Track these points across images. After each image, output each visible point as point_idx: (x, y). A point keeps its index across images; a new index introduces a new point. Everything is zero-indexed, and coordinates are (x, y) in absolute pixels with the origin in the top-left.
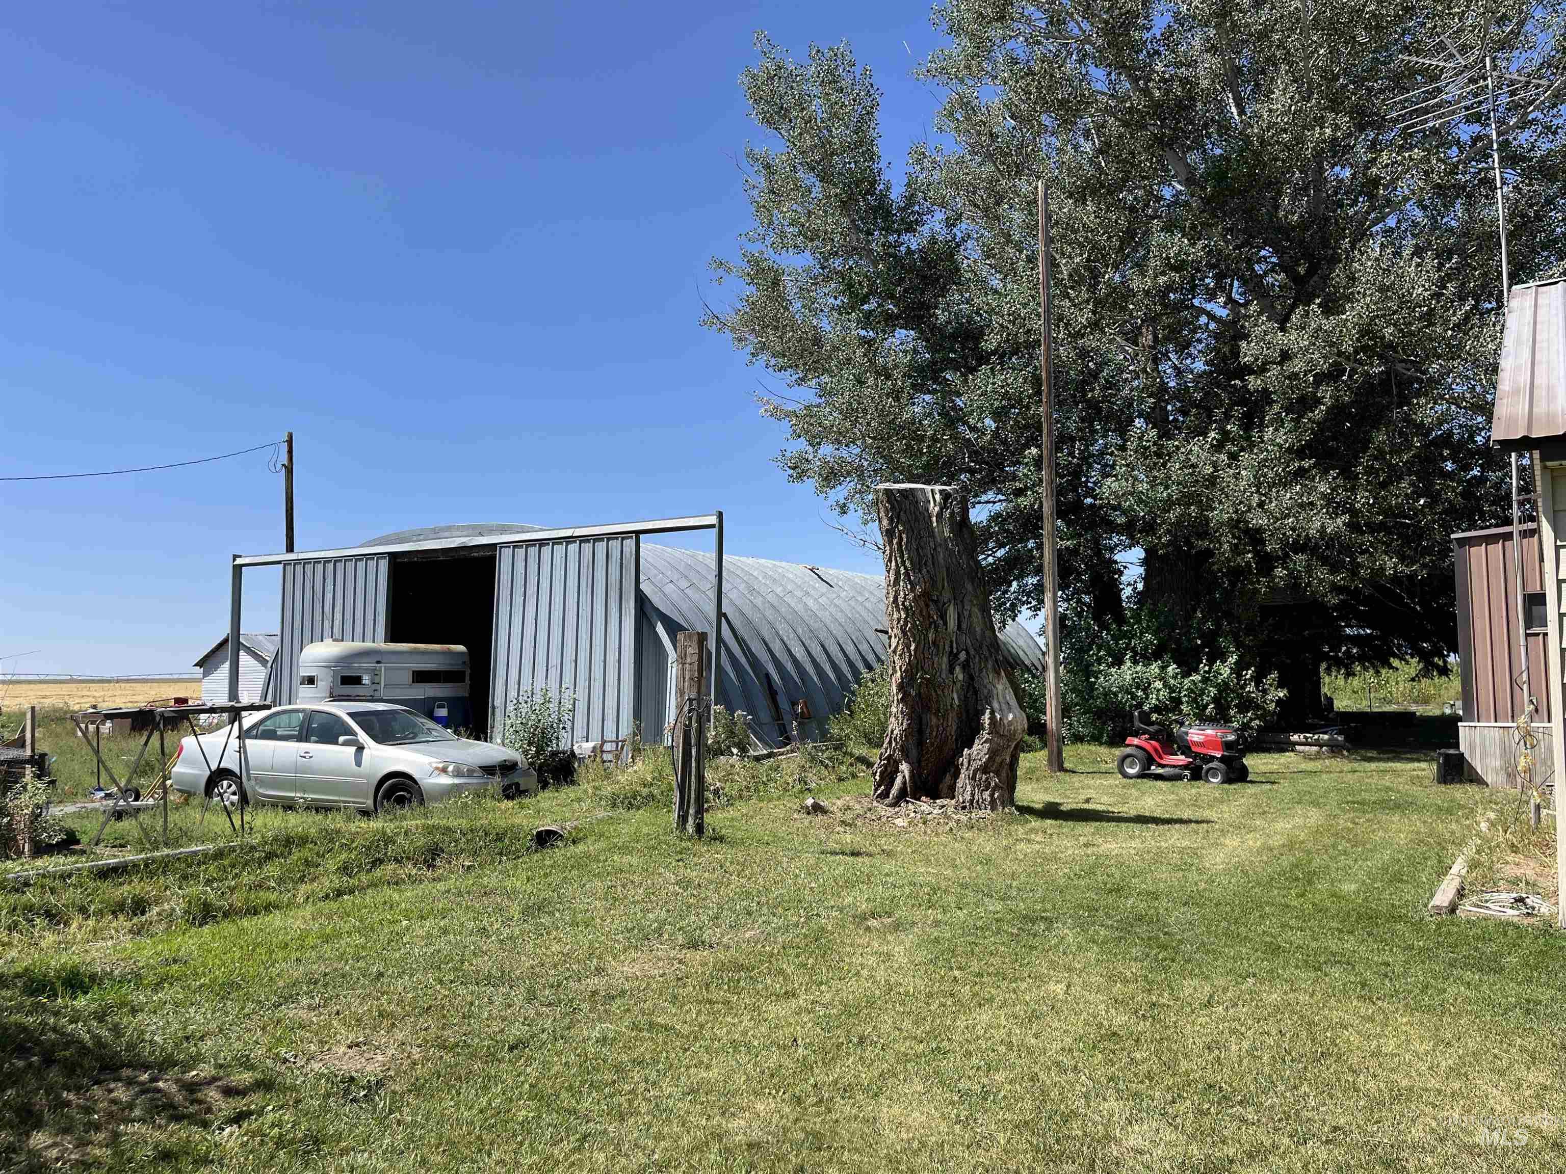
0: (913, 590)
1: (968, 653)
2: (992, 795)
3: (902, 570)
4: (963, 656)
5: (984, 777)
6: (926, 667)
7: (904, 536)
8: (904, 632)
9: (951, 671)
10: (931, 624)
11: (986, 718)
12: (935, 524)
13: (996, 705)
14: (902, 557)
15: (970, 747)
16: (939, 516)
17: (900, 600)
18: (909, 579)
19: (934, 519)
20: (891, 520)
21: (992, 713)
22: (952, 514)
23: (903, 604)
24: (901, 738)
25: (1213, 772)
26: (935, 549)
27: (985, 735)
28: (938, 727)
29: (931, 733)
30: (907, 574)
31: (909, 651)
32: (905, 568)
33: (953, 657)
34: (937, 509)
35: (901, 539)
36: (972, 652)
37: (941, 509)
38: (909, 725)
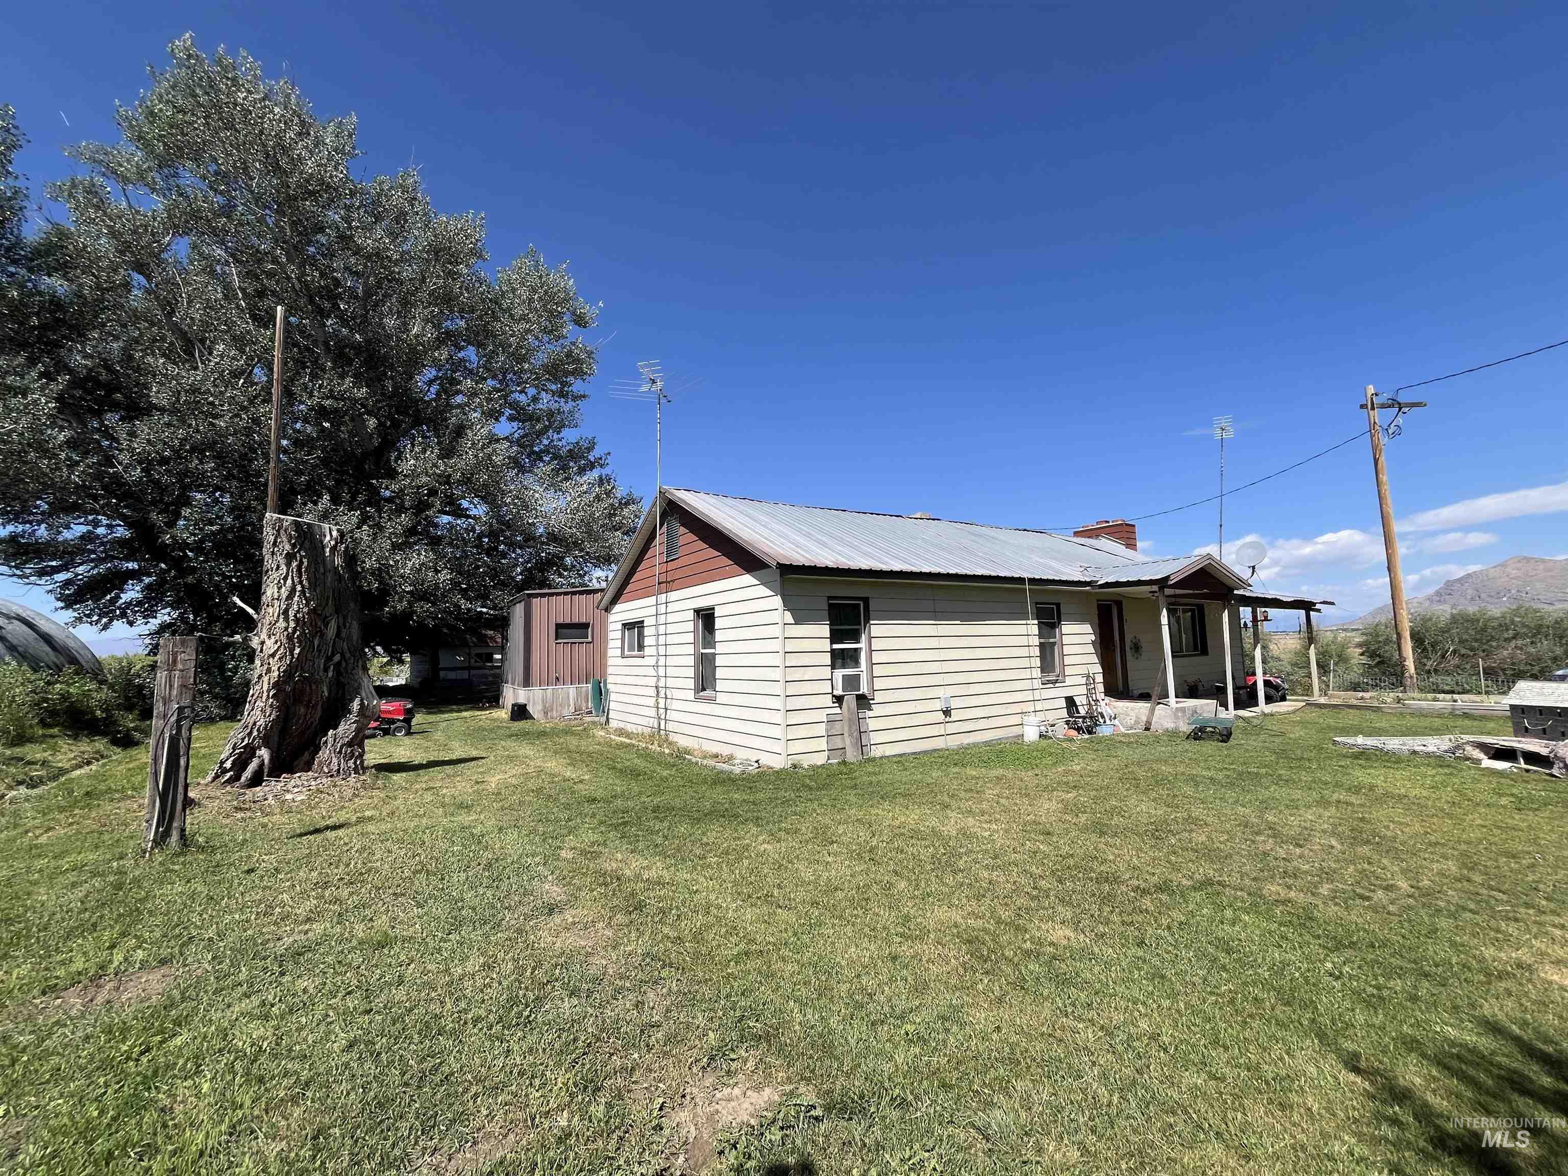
0: (307, 605)
1: (343, 655)
2: (355, 763)
3: (299, 588)
4: (337, 658)
5: (349, 750)
6: (306, 668)
7: (305, 560)
8: (290, 638)
9: (326, 670)
10: (316, 633)
11: (356, 705)
12: (327, 554)
13: (364, 694)
14: (300, 577)
15: (335, 728)
16: (333, 549)
17: (291, 613)
18: (305, 596)
19: (328, 550)
20: (294, 546)
21: (362, 700)
22: (347, 548)
23: (295, 616)
24: (265, 728)
25: (398, 729)
26: (324, 574)
27: (353, 718)
28: (305, 716)
29: (297, 721)
30: (303, 592)
31: (292, 654)
32: (303, 586)
33: (329, 659)
34: (333, 543)
35: (301, 563)
36: (348, 655)
37: (337, 543)
38: (277, 716)
